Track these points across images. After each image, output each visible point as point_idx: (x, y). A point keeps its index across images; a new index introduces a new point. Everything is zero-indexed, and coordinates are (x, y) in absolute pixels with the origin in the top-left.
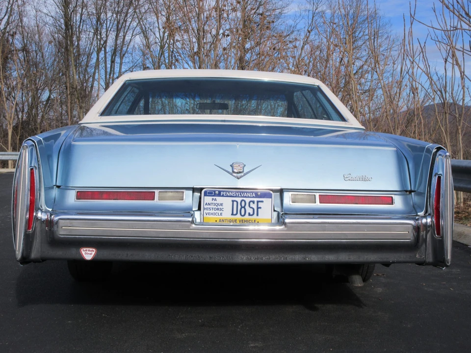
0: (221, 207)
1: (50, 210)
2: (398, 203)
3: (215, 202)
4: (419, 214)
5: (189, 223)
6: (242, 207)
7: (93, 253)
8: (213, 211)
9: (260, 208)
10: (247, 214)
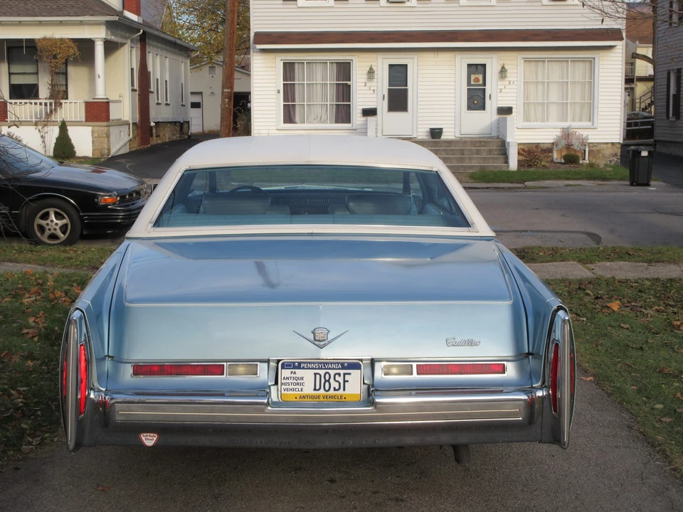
0: (301, 381)
1: (104, 389)
2: (511, 371)
3: (295, 376)
4: (534, 386)
5: (263, 406)
6: (326, 381)
7: (155, 439)
8: (293, 387)
9: (348, 381)
10: (332, 388)
